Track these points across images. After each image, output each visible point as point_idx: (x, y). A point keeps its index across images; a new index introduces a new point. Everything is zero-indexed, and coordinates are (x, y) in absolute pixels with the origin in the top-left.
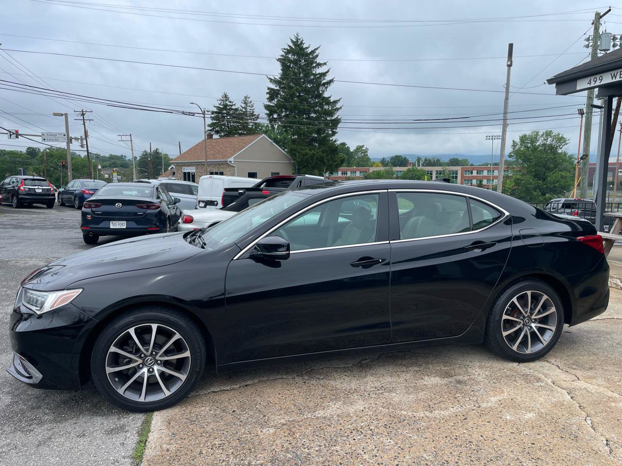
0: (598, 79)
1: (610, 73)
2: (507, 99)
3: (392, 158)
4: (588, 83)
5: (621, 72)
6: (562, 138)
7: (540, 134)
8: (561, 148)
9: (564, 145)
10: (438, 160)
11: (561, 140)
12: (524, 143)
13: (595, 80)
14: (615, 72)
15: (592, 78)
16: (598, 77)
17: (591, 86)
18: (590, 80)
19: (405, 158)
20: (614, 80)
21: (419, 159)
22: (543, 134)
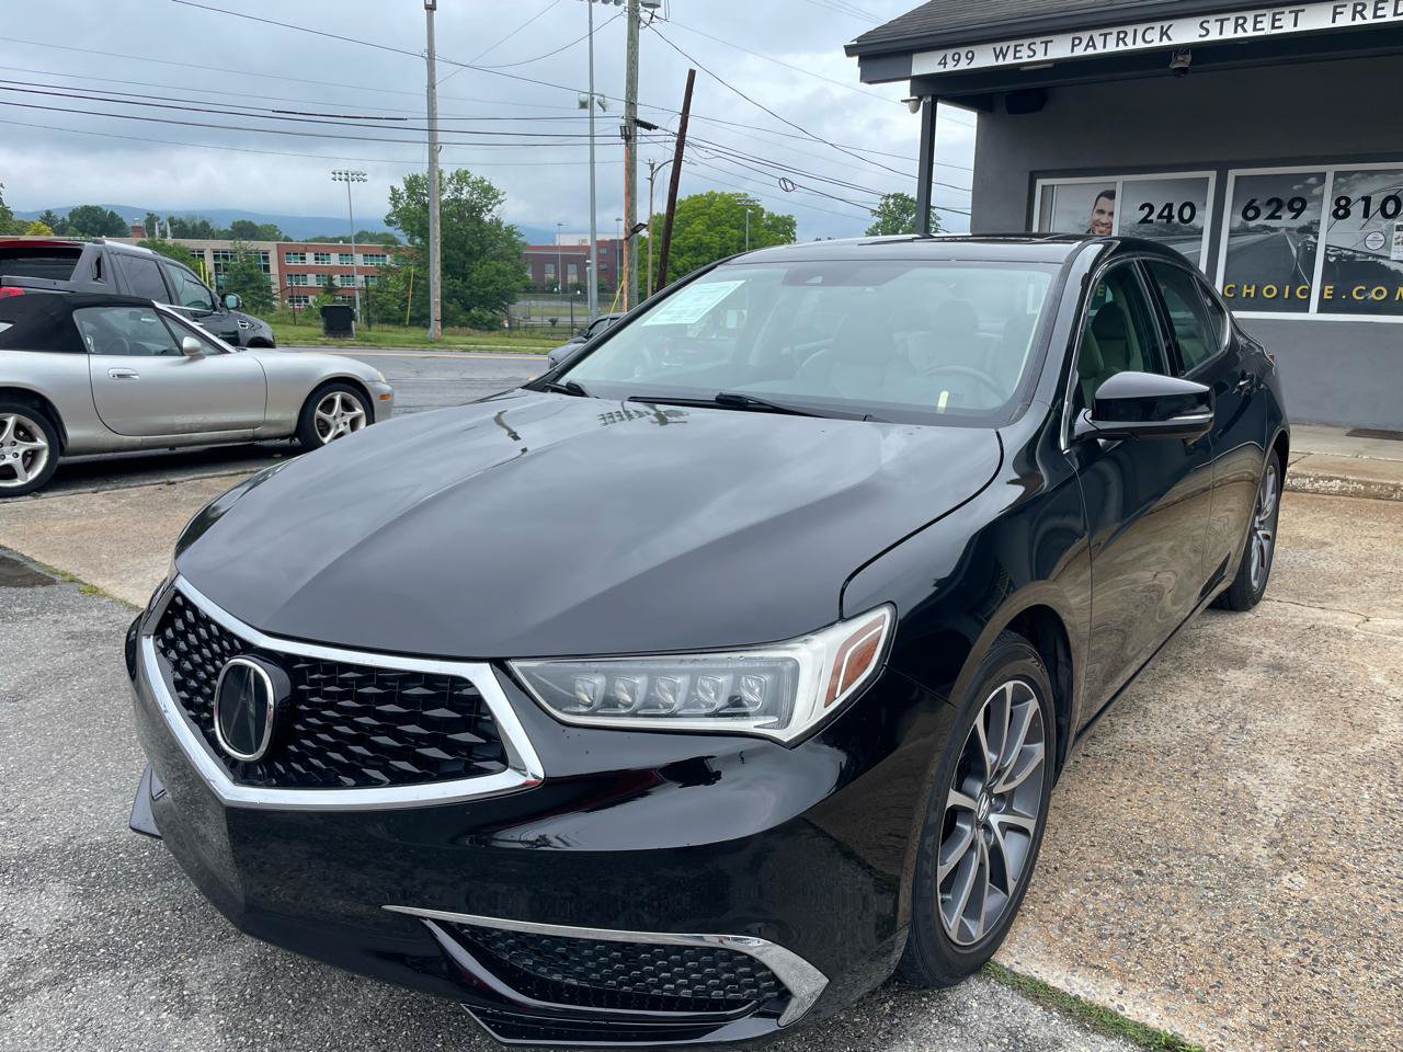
0: (963, 57)
1: (991, 46)
2: (432, 86)
3: (74, 214)
4: (940, 64)
5: (1016, 46)
6: (490, 188)
7: (447, 175)
8: (490, 211)
9: (495, 205)
10: (205, 224)
11: (488, 192)
12: (415, 194)
13: (956, 57)
14: (1004, 45)
15: (950, 53)
16: (963, 51)
17: (945, 70)
18: (945, 58)
19: (112, 213)
20: (1001, 62)
21: (152, 219)
22: (452, 178)
